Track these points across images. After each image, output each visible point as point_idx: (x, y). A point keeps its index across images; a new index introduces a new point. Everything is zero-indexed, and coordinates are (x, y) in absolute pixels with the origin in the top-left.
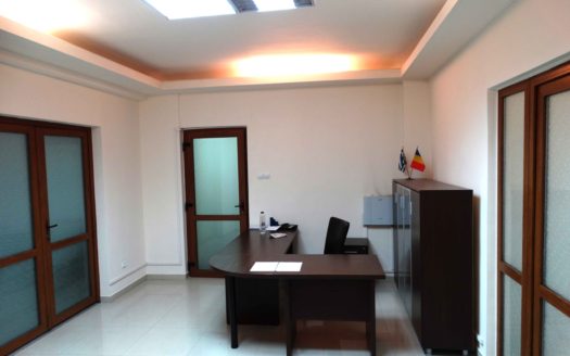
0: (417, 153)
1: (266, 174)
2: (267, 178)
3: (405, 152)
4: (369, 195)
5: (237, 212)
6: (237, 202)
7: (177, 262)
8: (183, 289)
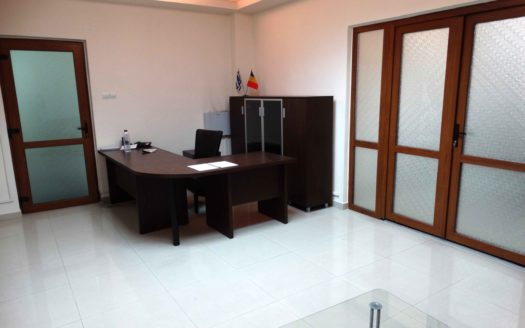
0: (252, 75)
1: (113, 93)
2: (114, 97)
3: (241, 73)
4: (207, 111)
5: (79, 134)
6: (79, 125)
7: (7, 199)
8: (18, 229)
